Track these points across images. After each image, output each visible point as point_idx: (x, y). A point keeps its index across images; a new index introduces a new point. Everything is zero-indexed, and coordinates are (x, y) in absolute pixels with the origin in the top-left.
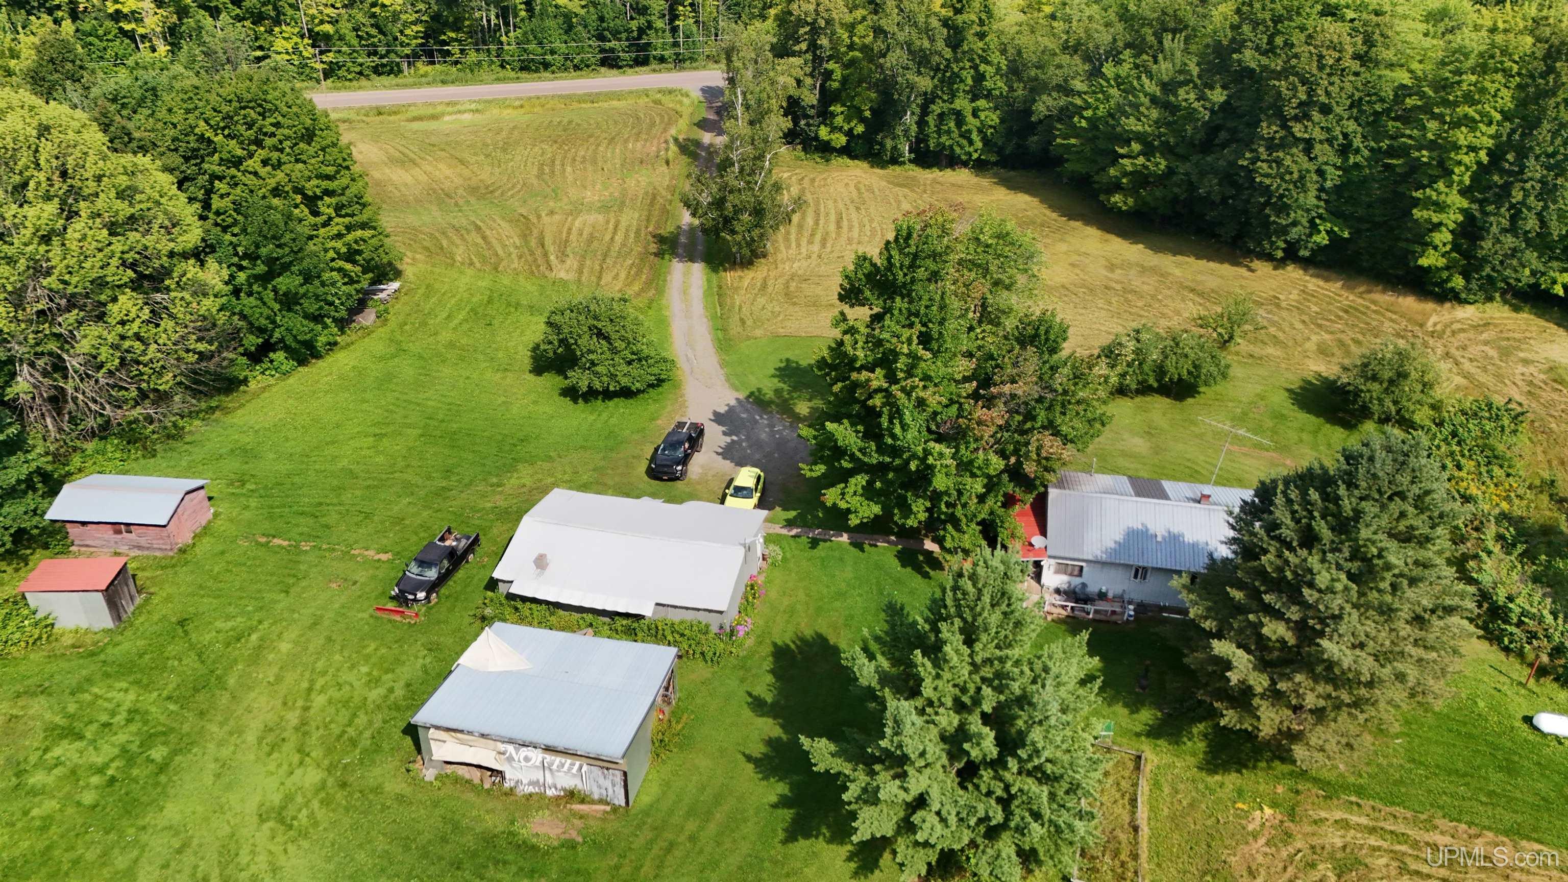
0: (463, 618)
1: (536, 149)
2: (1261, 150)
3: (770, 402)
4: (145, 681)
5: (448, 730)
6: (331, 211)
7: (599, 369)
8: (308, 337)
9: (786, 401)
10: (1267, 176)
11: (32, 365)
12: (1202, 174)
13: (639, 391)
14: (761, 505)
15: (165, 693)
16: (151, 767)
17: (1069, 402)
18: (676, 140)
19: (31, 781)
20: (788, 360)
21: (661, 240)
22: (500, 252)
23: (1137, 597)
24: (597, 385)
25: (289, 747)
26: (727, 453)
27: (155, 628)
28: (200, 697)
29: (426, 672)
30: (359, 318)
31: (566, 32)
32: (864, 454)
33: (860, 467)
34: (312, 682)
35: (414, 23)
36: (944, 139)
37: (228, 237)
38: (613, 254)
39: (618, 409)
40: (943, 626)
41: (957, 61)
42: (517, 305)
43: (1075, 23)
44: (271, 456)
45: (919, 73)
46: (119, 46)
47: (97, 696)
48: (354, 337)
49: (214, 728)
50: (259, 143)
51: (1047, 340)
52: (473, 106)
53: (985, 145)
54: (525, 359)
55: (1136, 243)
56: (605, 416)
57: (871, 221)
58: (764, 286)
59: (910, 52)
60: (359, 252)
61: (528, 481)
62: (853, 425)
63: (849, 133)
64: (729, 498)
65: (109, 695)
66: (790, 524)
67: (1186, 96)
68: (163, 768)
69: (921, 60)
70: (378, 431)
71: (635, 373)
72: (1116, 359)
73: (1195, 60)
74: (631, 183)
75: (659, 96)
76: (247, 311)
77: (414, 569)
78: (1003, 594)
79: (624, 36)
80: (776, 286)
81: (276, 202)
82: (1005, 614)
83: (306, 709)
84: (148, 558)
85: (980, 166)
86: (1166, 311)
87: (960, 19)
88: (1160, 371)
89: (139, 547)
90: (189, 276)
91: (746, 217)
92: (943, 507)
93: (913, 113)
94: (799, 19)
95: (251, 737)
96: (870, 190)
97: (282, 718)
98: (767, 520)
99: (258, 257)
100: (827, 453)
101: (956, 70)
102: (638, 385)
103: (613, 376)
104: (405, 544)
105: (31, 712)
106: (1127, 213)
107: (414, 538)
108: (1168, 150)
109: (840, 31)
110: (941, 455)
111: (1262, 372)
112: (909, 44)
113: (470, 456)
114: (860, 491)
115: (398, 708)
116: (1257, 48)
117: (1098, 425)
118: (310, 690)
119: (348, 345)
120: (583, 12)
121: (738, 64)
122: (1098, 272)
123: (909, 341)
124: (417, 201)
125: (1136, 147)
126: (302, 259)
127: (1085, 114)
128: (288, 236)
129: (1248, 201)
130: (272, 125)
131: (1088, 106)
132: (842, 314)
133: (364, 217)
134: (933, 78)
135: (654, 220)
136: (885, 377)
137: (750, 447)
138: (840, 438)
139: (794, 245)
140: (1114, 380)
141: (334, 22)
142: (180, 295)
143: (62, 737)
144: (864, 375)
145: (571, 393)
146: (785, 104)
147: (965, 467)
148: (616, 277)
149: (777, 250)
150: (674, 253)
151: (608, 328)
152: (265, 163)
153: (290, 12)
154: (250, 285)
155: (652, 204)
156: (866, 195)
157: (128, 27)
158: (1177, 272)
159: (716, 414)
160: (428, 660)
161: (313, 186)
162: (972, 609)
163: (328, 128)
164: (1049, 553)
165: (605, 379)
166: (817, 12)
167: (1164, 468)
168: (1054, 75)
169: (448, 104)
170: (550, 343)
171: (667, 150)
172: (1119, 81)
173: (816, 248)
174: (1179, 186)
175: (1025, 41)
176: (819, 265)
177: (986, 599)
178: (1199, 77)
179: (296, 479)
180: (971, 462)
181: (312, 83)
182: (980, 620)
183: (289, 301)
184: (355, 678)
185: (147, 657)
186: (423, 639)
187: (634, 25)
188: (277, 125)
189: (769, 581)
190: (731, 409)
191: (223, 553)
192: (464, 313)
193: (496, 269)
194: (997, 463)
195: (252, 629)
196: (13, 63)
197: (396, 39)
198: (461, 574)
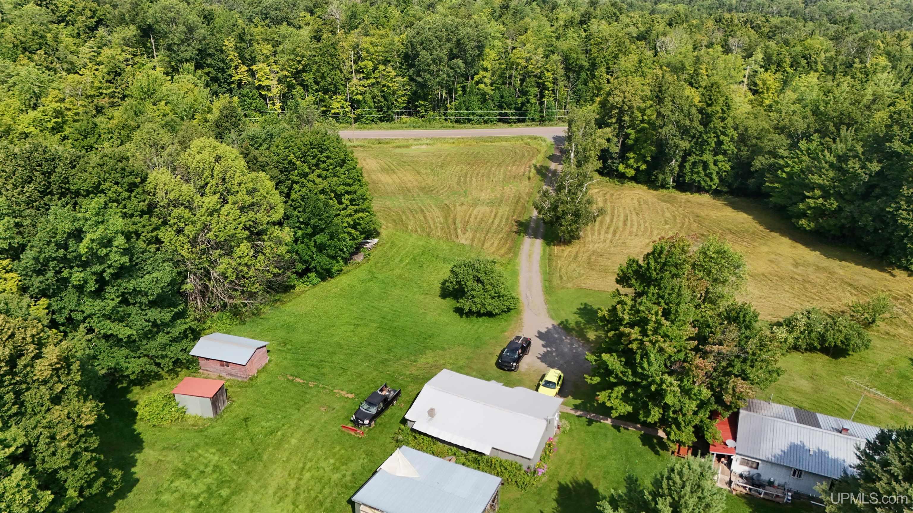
0: (386, 439)
1: (458, 168)
2: (903, 203)
3: (573, 329)
4: (224, 450)
5: (371, 507)
6: (348, 202)
7: (476, 300)
8: (328, 267)
9: (582, 329)
10: (906, 219)
11: (195, 274)
12: (861, 214)
13: (497, 314)
14: (561, 393)
15: (233, 459)
16: (220, 501)
17: (756, 360)
18: (535, 166)
19: (163, 498)
20: (586, 304)
21: (520, 224)
22: (432, 226)
23: (794, 488)
24: (474, 309)
25: (288, 500)
26: (543, 358)
27: (233, 421)
28: (249, 464)
29: (363, 468)
30: (355, 257)
31: (482, 103)
32: (624, 375)
33: (621, 382)
34: (305, 464)
35: (403, 96)
36: (695, 176)
37: (296, 213)
38: (492, 231)
39: (483, 323)
40: (660, 500)
41: (706, 133)
42: (437, 257)
43: (783, 114)
44: (301, 330)
45: (682, 139)
46: (259, 102)
47: (200, 455)
48: (351, 268)
49: (253, 483)
50: (317, 166)
51: (744, 321)
52: (428, 142)
53: (720, 181)
54: (437, 288)
55: (814, 250)
56: (476, 326)
57: (645, 222)
58: (576, 257)
59: (678, 126)
60: (360, 224)
61: (430, 361)
62: (619, 357)
63: (637, 169)
64: (541, 387)
65: (206, 455)
66: (576, 408)
67: (853, 165)
68: (225, 502)
69: (684, 131)
70: (356, 322)
71: (496, 303)
72: (792, 328)
73: (861, 143)
74: (507, 190)
75: (529, 140)
76: (300, 251)
77: (365, 406)
78: (699, 486)
79: (513, 106)
80: (583, 258)
81: (321, 196)
82: (699, 498)
83: (300, 479)
84: (234, 381)
85: (716, 193)
86: (831, 297)
87: (709, 110)
88: (822, 338)
89: (231, 375)
90: (275, 234)
91: (569, 217)
92: (671, 413)
93: (677, 161)
94: (612, 105)
95: (271, 491)
96: (646, 203)
97: (287, 483)
98: (563, 404)
99: (309, 224)
100: (602, 371)
101: (705, 138)
102: (496, 311)
103: (483, 305)
104: (362, 390)
105: (168, 459)
106: (810, 231)
107: (367, 387)
108: (839, 196)
109: (636, 112)
110: (671, 384)
111: (895, 345)
112: (678, 122)
113: (402, 342)
114: (620, 396)
115: (346, 487)
116: (903, 140)
117: (775, 375)
118: (303, 468)
119: (348, 272)
120: (492, 93)
121: (574, 129)
122: (787, 267)
123: (657, 314)
124: (393, 193)
125: (818, 192)
126: (330, 227)
127: (785, 170)
128: (325, 215)
129: (892, 234)
130: (325, 157)
131: (788, 165)
132: (618, 290)
133: (364, 206)
134: (690, 142)
135: (517, 212)
136: (640, 332)
137: (557, 356)
138: (610, 365)
139: (596, 233)
140: (791, 341)
141: (362, 94)
142: (269, 244)
143: (181, 475)
144: (627, 330)
145: (459, 311)
146: (599, 154)
147: (686, 392)
148: (492, 245)
149: (586, 235)
150: (526, 233)
151: (484, 278)
152: (319, 176)
153: (342, 87)
154: (303, 238)
155: (517, 202)
156: (644, 206)
157: (263, 93)
158: (841, 272)
159: (539, 333)
160: (365, 461)
161: (340, 189)
162: (678, 493)
163: (352, 160)
164: (737, 451)
165: (479, 306)
166: (624, 102)
167: (820, 403)
168: (767, 145)
169: (415, 140)
170: (452, 282)
171: (530, 172)
172: (809, 152)
173: (610, 236)
174: (846, 219)
175: (750, 123)
176: (610, 247)
177: (688, 488)
178: (863, 154)
179: (312, 345)
180: (691, 390)
181: (348, 125)
182: (683, 501)
183: (321, 248)
184: (327, 465)
185: (227, 436)
186: (364, 448)
187: (519, 101)
188: (328, 157)
189: (560, 442)
190: (549, 331)
191: (270, 383)
192: (409, 259)
193: (428, 235)
194: (706, 393)
195: (279, 429)
196: (209, 116)
197: (393, 104)
198: (388, 412)
